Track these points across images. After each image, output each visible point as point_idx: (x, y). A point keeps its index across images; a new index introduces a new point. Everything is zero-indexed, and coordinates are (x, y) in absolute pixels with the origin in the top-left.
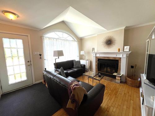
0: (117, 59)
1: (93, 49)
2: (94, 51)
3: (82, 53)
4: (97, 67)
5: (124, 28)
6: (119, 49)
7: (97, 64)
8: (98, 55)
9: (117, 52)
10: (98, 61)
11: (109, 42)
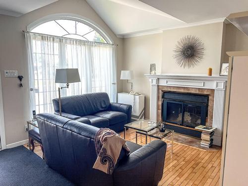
0: (205, 93)
1: (153, 67)
2: (153, 72)
3: (125, 75)
4: (160, 111)
5: (222, 20)
6: (211, 70)
7: (160, 103)
8: (163, 83)
9: (207, 75)
10: (163, 97)
11: (190, 52)
